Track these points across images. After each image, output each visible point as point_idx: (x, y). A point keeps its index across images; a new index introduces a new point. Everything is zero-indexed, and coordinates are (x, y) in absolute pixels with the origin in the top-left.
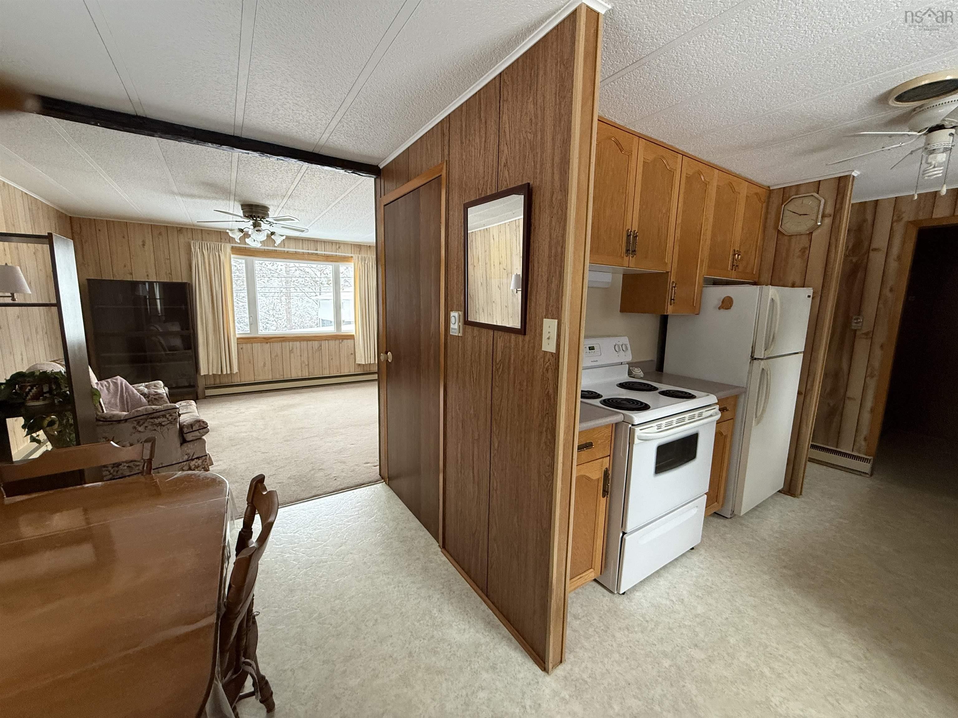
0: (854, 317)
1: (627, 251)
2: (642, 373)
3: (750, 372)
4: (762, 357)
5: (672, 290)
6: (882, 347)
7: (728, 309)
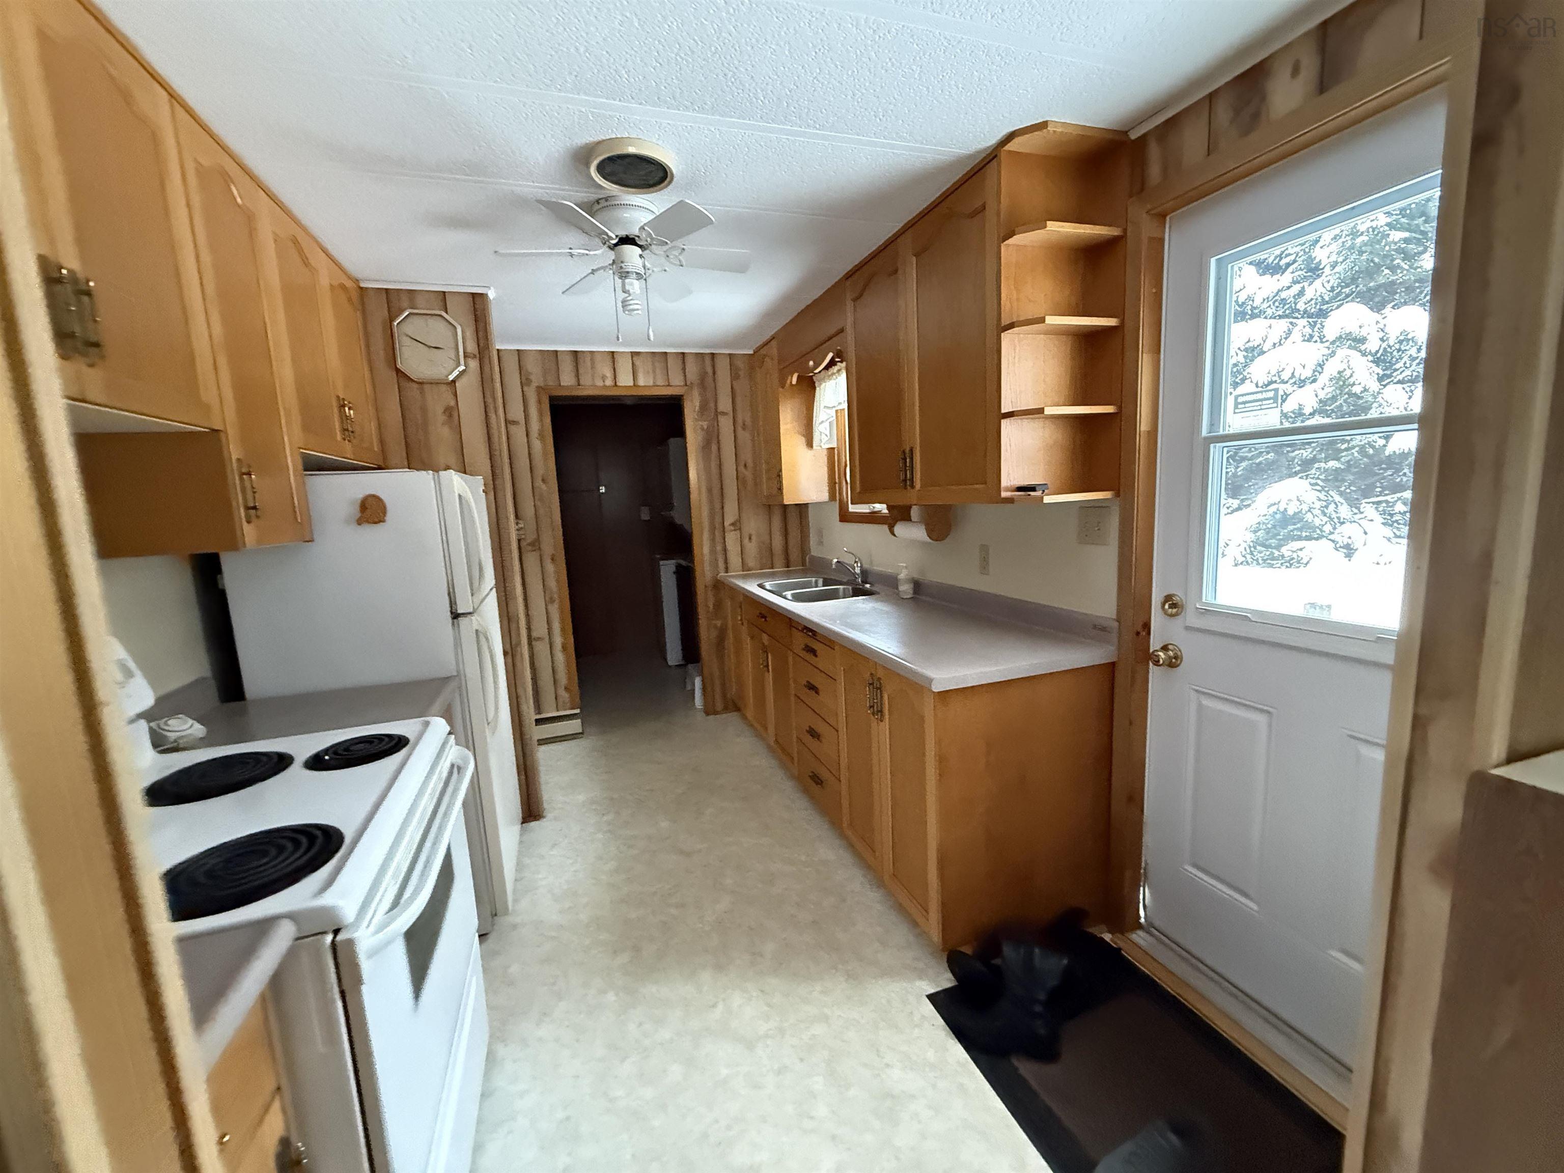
1: (64, 337)
2: (197, 725)
3: (457, 643)
4: (471, 610)
5: (242, 480)
6: (552, 559)
7: (380, 521)
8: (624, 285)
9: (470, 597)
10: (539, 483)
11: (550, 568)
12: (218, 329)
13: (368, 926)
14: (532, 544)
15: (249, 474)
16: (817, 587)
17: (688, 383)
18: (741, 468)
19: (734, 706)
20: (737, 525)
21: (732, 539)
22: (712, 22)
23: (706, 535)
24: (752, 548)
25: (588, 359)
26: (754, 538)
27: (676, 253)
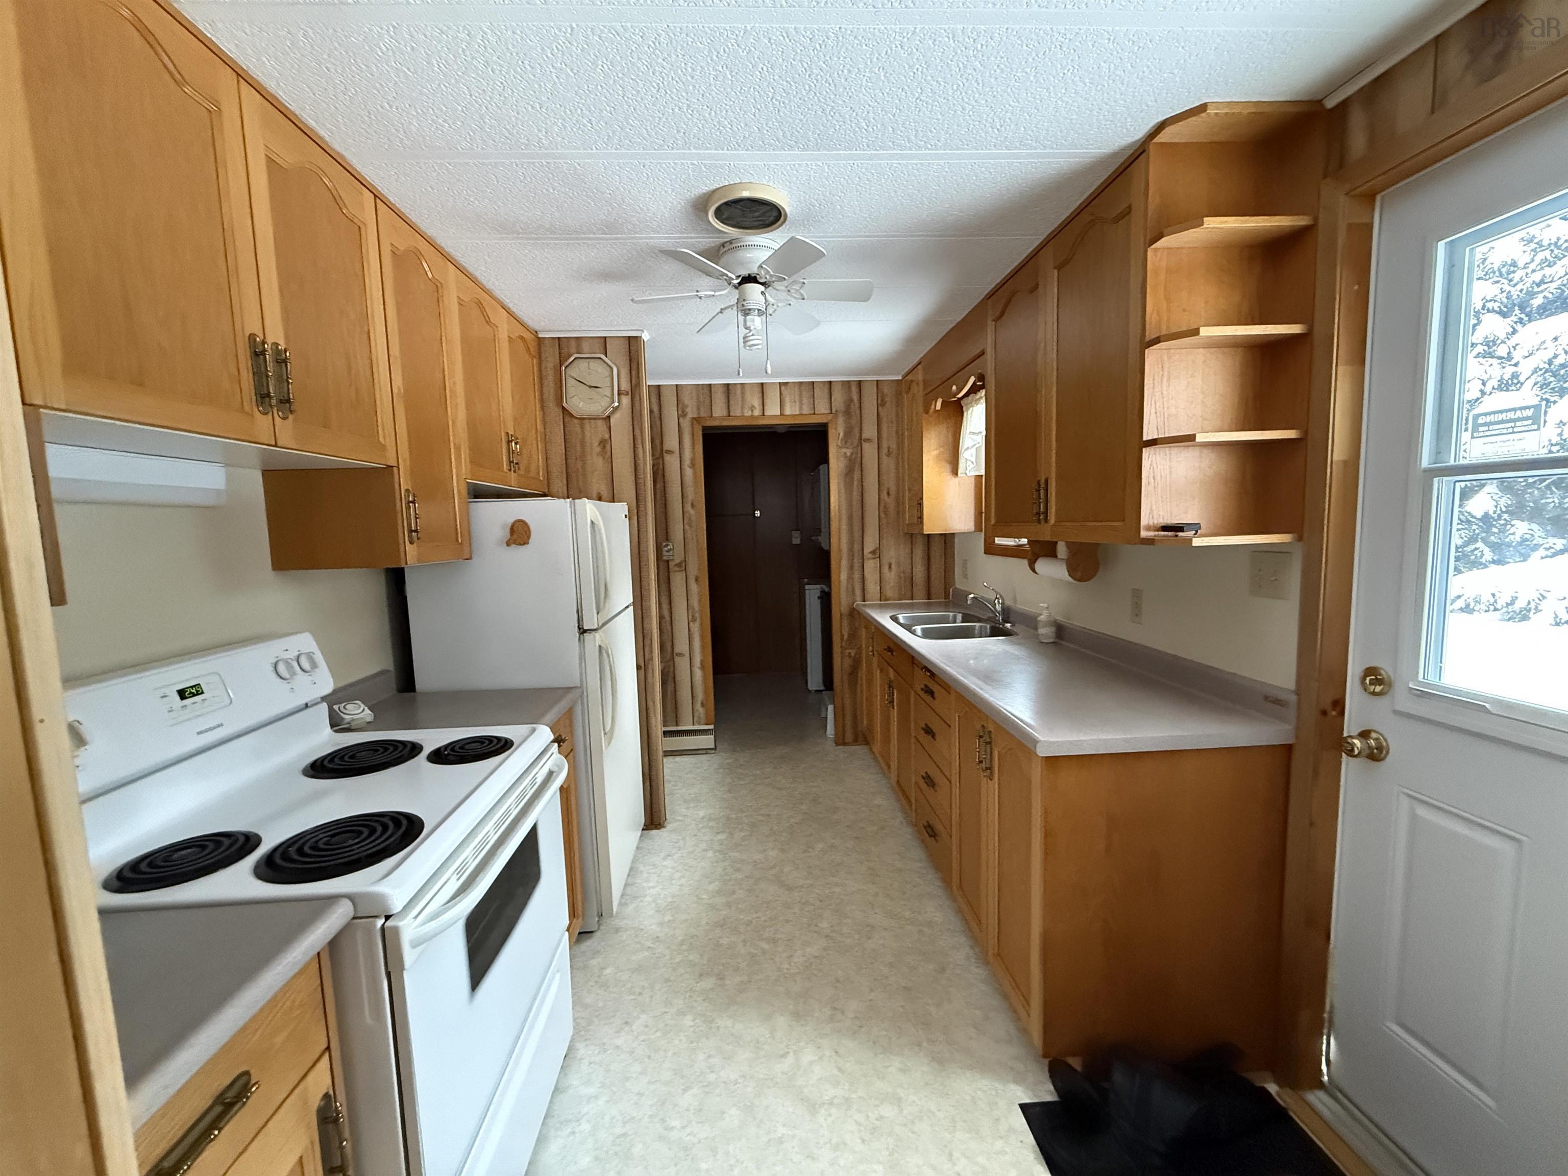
0: (664, 544)
1: (263, 397)
2: (367, 711)
3: (582, 657)
4: (596, 627)
5: (408, 508)
6: (696, 580)
7: (524, 544)
8: (745, 321)
9: (596, 615)
10: (688, 507)
11: (694, 587)
12: (398, 382)
13: (416, 917)
14: (679, 565)
15: (413, 502)
16: (955, 622)
17: (834, 411)
18: (884, 495)
19: (862, 738)
20: (877, 553)
21: (871, 566)
22: (801, 61)
23: (844, 563)
24: (891, 577)
25: (739, 392)
26: (893, 566)
27: (797, 287)
